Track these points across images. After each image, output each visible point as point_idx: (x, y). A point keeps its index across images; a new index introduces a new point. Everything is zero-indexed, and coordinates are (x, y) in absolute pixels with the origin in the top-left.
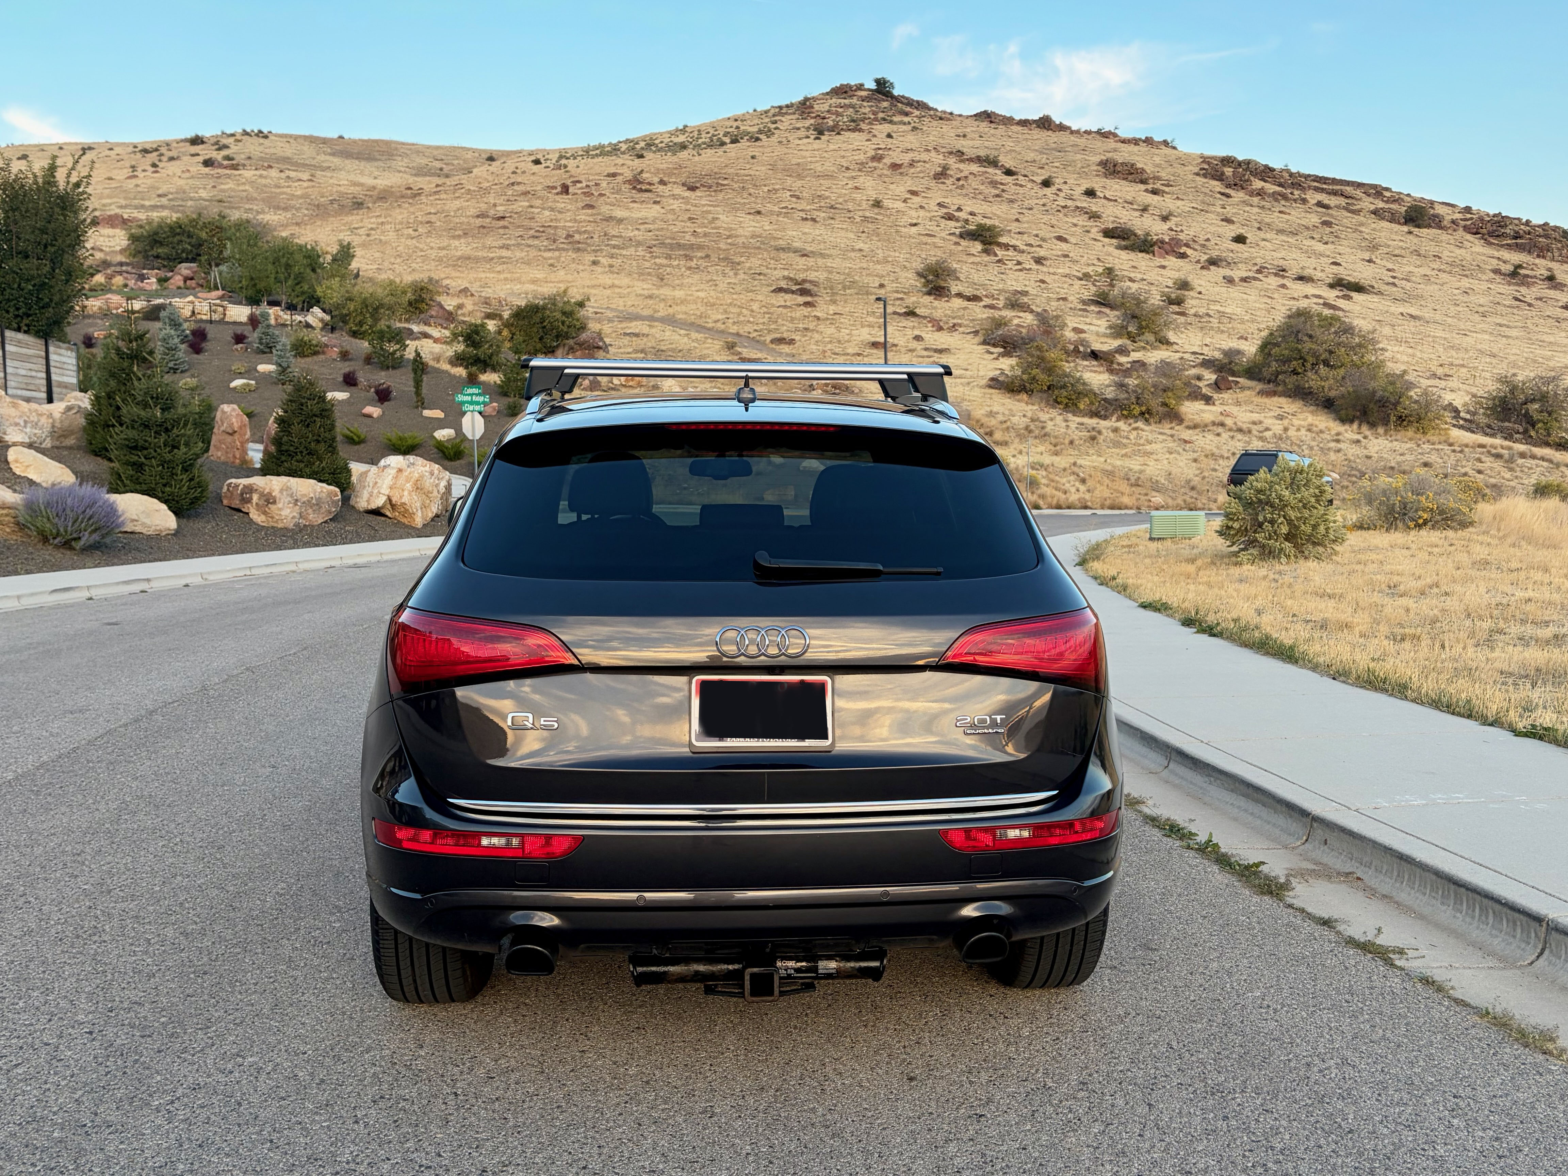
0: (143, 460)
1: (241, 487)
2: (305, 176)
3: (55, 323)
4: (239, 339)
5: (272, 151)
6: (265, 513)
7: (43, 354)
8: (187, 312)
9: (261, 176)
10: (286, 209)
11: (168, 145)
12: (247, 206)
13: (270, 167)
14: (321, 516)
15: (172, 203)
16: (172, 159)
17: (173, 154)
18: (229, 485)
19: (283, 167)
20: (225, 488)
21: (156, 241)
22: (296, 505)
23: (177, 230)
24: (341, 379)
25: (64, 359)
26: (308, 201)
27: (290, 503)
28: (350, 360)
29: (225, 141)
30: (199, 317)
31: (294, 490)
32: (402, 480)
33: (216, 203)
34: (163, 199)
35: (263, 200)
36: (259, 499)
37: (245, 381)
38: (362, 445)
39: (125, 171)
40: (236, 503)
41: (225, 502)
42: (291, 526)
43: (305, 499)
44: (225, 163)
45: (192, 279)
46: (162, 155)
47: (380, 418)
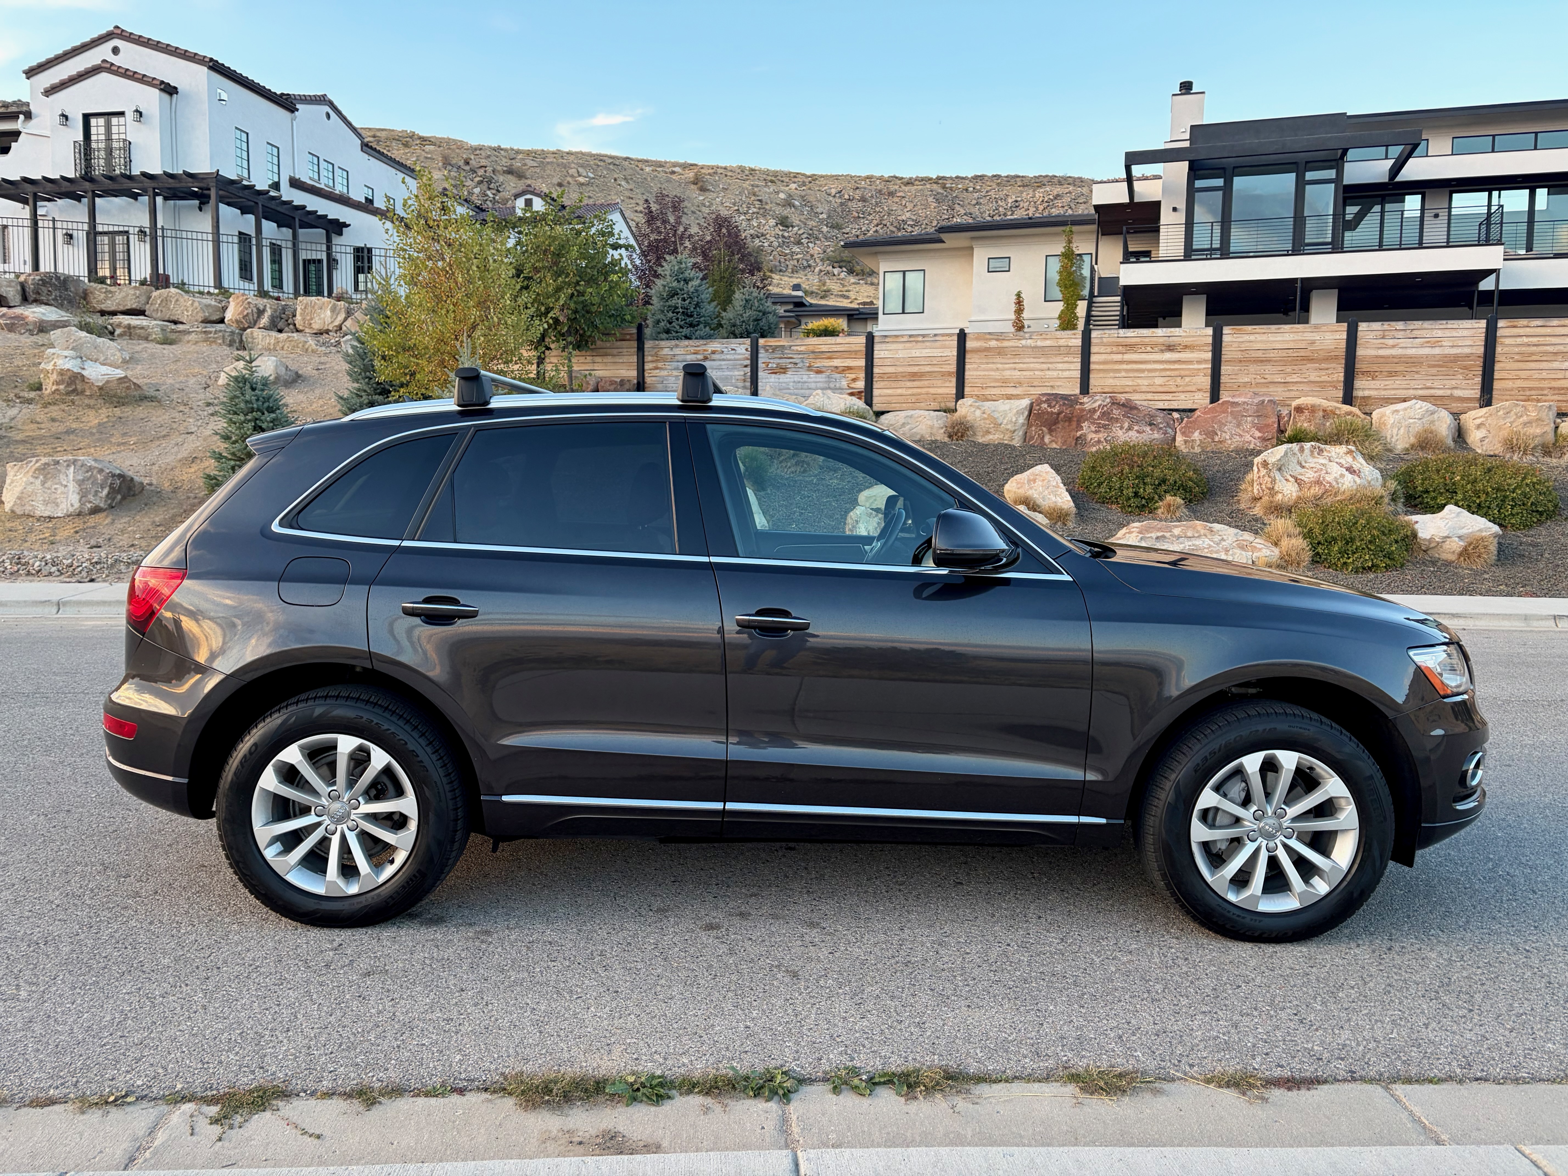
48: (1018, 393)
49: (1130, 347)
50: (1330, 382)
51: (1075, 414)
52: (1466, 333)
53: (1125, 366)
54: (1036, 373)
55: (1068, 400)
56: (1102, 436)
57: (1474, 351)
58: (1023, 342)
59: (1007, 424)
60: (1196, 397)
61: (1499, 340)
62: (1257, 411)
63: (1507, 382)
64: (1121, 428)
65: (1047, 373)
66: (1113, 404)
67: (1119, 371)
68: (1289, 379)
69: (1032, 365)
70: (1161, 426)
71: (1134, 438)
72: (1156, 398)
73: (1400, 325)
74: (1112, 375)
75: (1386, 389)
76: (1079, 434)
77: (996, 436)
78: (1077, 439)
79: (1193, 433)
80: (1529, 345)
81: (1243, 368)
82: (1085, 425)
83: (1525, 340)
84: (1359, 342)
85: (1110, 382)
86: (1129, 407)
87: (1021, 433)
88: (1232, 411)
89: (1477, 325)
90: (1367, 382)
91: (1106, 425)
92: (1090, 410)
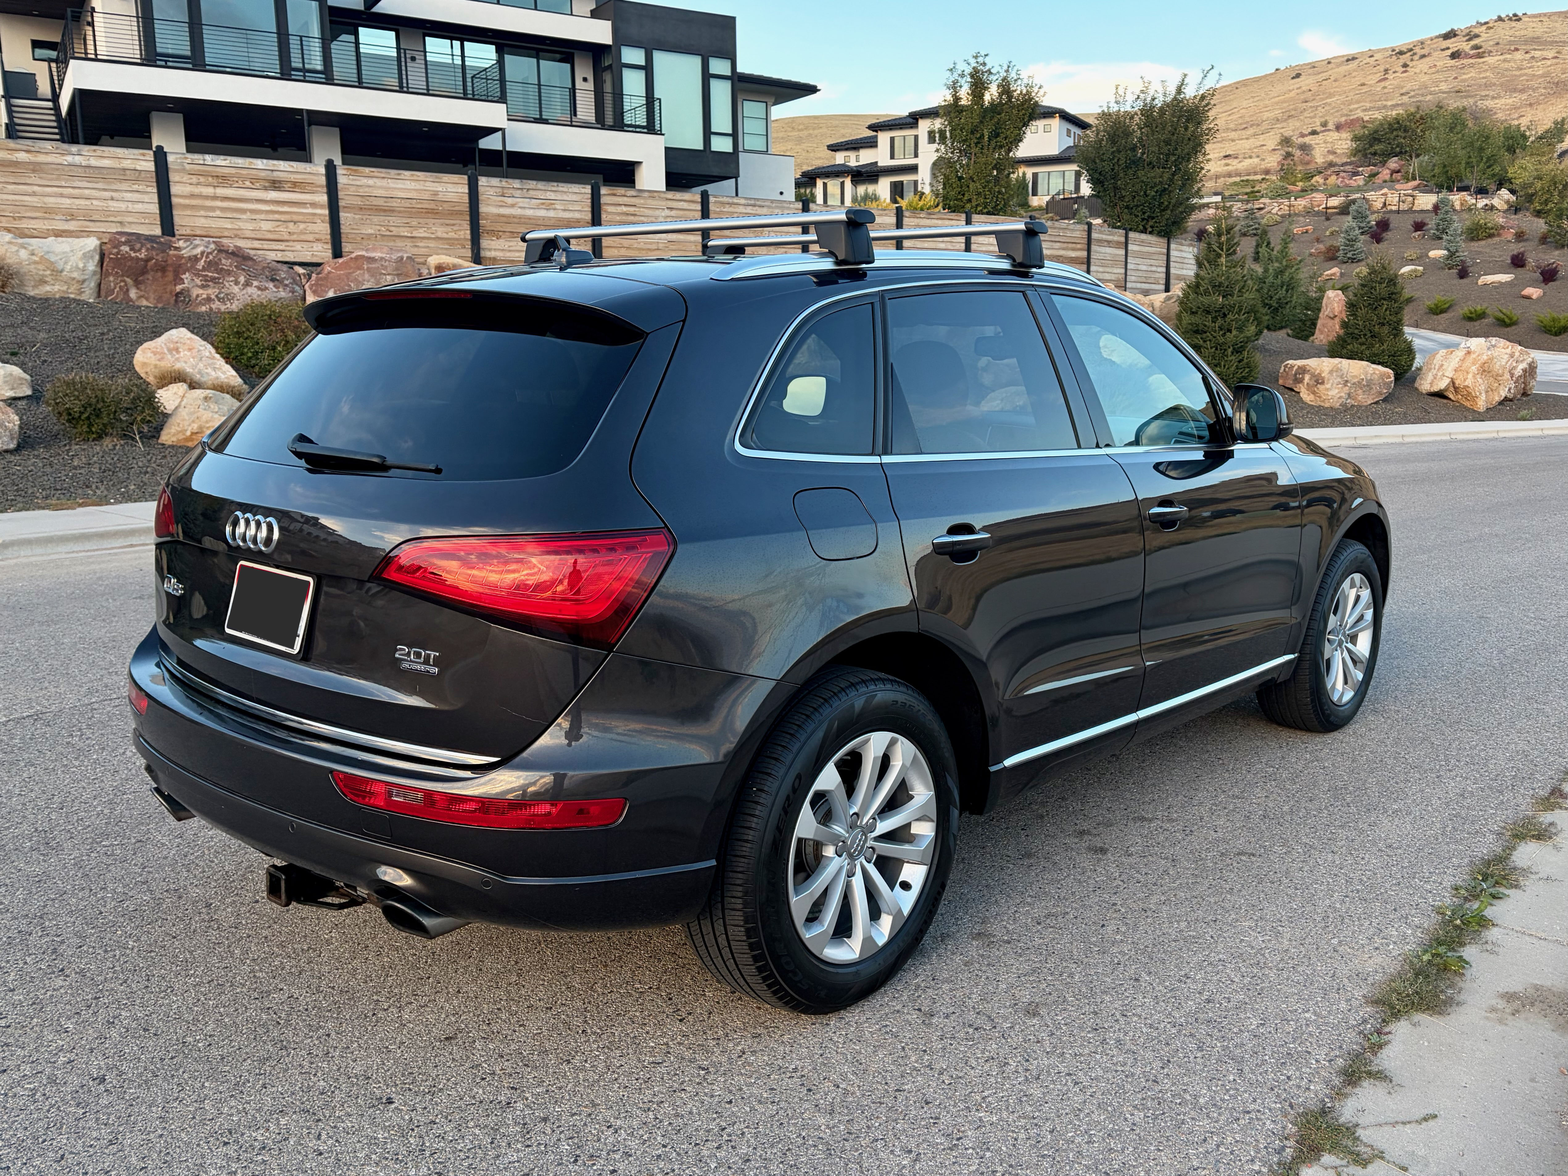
0: (1201, 342)
1: (1296, 367)
2: (1550, 54)
3: (1174, 223)
4: (1419, 226)
5: (1522, 33)
6: (1314, 393)
7: (1165, 251)
8: (1378, 205)
9: (1505, 60)
10: (1522, 91)
11: (1422, 43)
12: (1483, 93)
13: (1517, 50)
14: (1371, 397)
15: (1412, 100)
16: (1423, 56)
17: (1425, 52)
18: (1286, 366)
19: (1528, 47)
20: (1282, 370)
21: (1375, 139)
22: (1346, 385)
23: (1397, 126)
24: (1509, 261)
25: (1185, 255)
26: (1548, 79)
27: (1339, 383)
28: (1527, 240)
29: (1476, 31)
30: (1389, 208)
31: (1345, 371)
32: (1467, 363)
33: (1454, 95)
34: (1404, 97)
35: (1501, 85)
36: (1310, 379)
37: (1413, 267)
38: (1514, 327)
39: (1379, 74)
40: (1289, 383)
41: (1281, 382)
42: (1337, 405)
43: (1356, 380)
44: (1472, 52)
45: (1398, 172)
46: (1415, 54)
47: (1539, 299)
48: (72, 228)
49: (223, 180)
50: (457, 239)
51: (170, 262)
52: (575, 197)
53: (219, 204)
54: (95, 202)
55: (157, 243)
56: (212, 292)
57: (583, 217)
58: (69, 158)
59: (71, 271)
60: (315, 249)
61: (604, 207)
62: (397, 269)
63: (613, 250)
64: (237, 283)
65: (111, 203)
66: (220, 251)
67: (213, 209)
68: (415, 234)
69: (87, 192)
70: (286, 282)
71: (255, 296)
72: (265, 247)
73: (516, 183)
74: (202, 213)
75: (510, 251)
76: (179, 288)
77: (57, 288)
78: (177, 295)
79: (327, 292)
80: (628, 214)
81: (364, 217)
82: (186, 276)
83: (624, 209)
84: (481, 198)
85: (202, 222)
86: (240, 257)
87: (93, 284)
88: (368, 268)
89: (583, 191)
90: (493, 243)
91: (215, 278)
92: (190, 258)
